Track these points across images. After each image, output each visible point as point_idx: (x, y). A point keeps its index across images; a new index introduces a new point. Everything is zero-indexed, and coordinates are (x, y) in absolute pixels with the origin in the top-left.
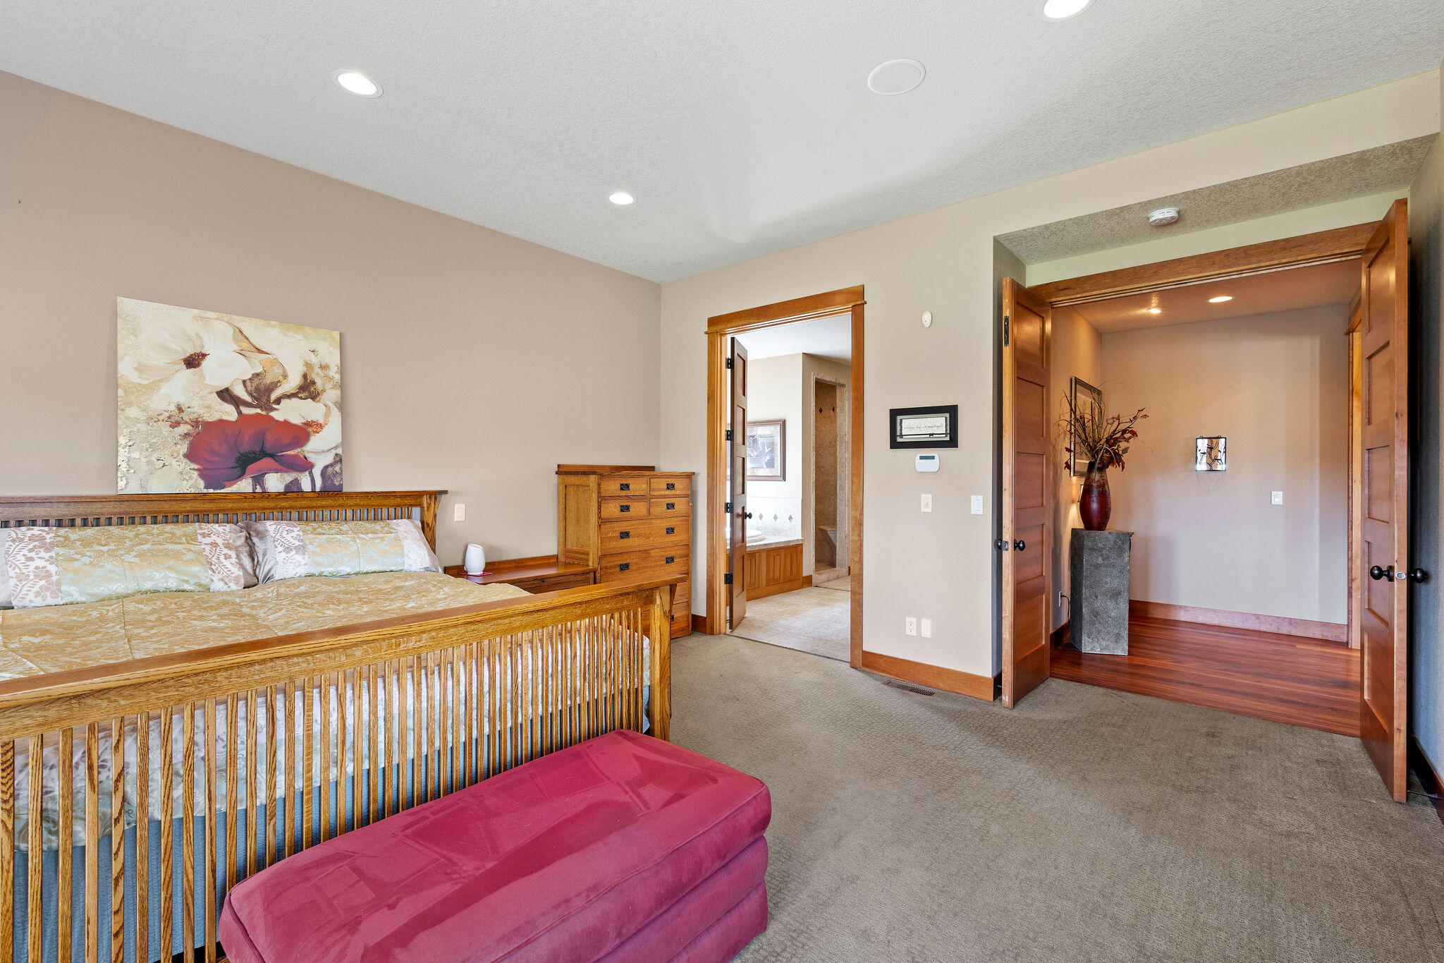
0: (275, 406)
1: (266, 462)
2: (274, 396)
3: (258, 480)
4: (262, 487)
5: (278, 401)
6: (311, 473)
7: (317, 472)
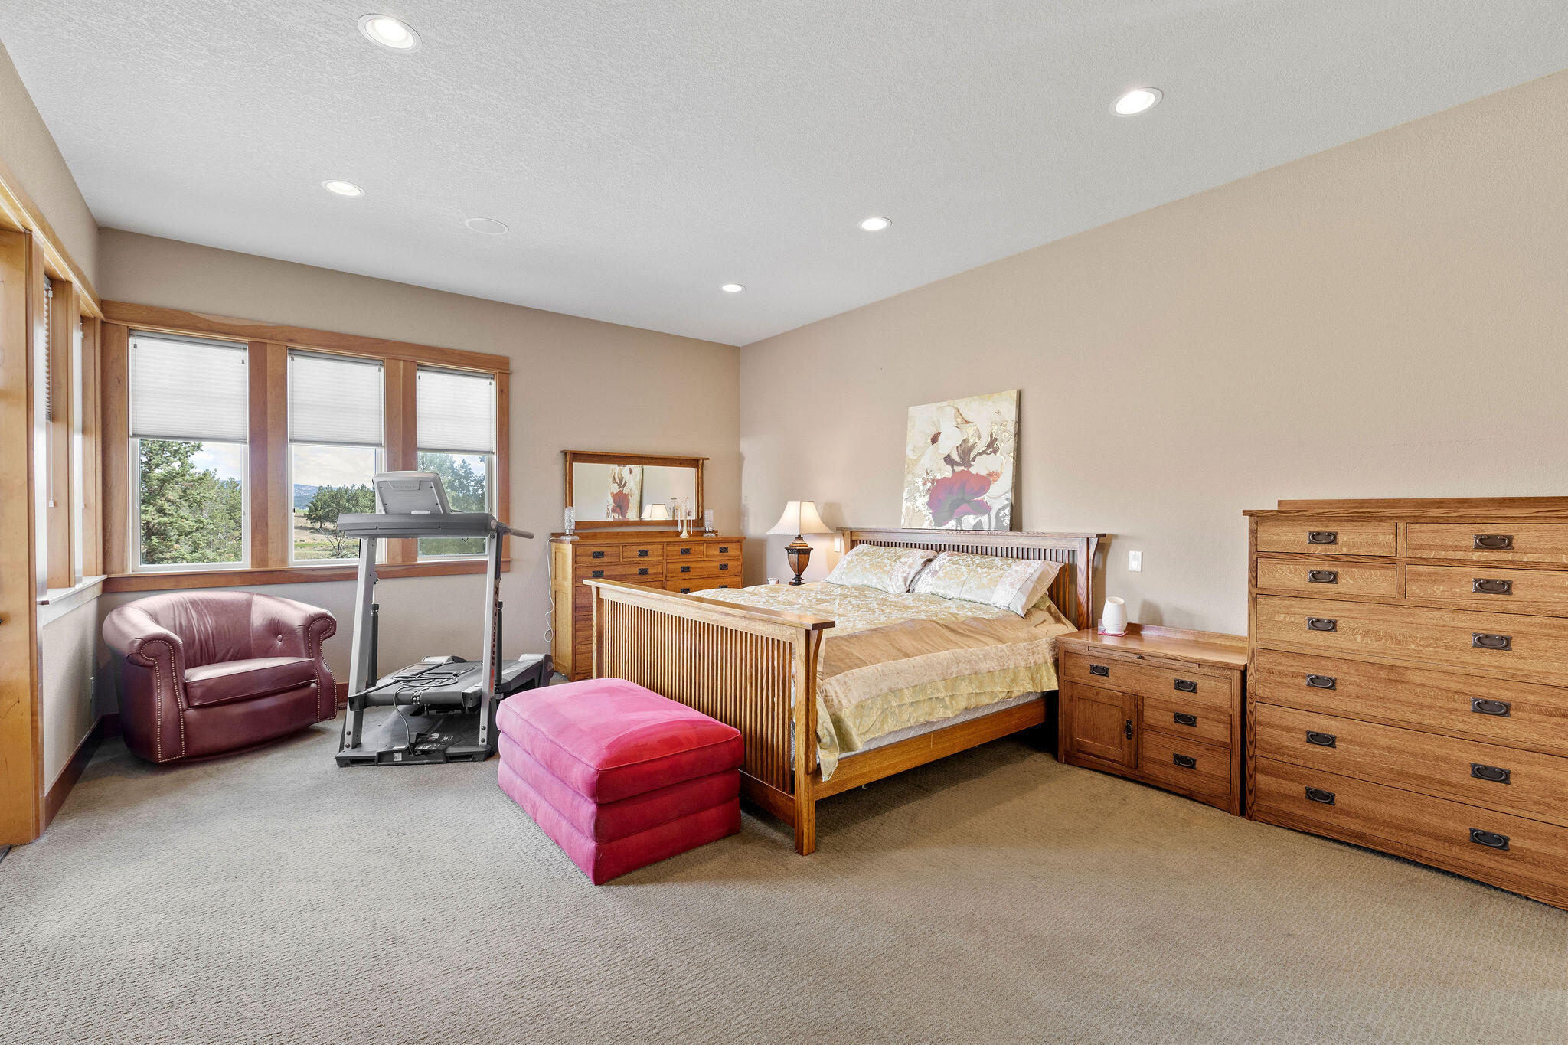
0: (972, 463)
1: (965, 506)
2: (972, 456)
3: (959, 521)
4: (961, 526)
5: (974, 459)
6: (989, 514)
7: (993, 514)
